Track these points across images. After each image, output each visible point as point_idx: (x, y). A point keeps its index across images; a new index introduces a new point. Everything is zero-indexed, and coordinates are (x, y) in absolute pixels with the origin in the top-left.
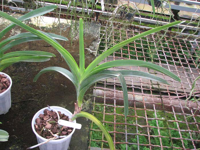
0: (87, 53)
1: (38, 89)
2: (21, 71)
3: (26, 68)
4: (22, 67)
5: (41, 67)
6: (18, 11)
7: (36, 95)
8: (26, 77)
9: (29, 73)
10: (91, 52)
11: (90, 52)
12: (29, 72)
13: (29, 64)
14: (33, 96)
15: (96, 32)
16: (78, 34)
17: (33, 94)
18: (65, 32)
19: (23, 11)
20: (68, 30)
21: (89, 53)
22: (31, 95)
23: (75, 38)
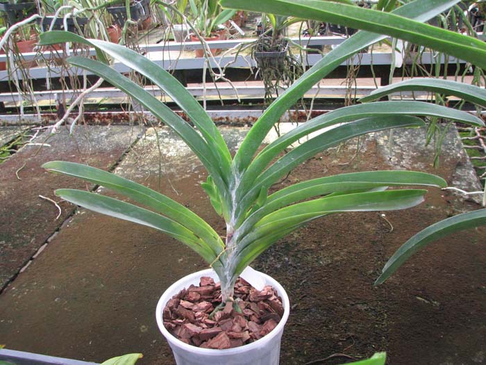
0: (456, 200)
1: (347, 319)
2: (276, 269)
3: (287, 259)
4: (274, 256)
5: (334, 251)
6: (221, 118)
7: (349, 338)
8: (298, 287)
9: (303, 274)
10: (467, 197)
11: (462, 197)
12: (302, 271)
13: (293, 248)
14: (340, 343)
15: (453, 144)
16: (404, 153)
17: (337, 335)
18: (364, 154)
19: (233, 119)
20: (373, 147)
21: (461, 200)
22: (332, 339)
23: (402, 166)
